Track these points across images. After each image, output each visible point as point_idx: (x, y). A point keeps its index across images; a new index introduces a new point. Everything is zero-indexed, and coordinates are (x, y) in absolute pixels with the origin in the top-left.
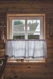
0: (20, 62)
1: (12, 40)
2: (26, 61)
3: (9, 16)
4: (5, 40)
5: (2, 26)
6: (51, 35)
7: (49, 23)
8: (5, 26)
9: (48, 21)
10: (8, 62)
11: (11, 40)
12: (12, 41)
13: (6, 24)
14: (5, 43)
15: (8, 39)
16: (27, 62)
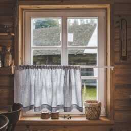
0: (50, 119)
1: (30, 67)
2: (65, 117)
3: (23, 10)
4: (13, 67)
5: (6, 34)
6: (124, 54)
7: (119, 26)
8: (13, 34)
9: (117, 22)
10: (20, 119)
11: (27, 67)
12: (30, 69)
13: (15, 29)
14: (13, 75)
15: (20, 64)
16: (66, 120)
